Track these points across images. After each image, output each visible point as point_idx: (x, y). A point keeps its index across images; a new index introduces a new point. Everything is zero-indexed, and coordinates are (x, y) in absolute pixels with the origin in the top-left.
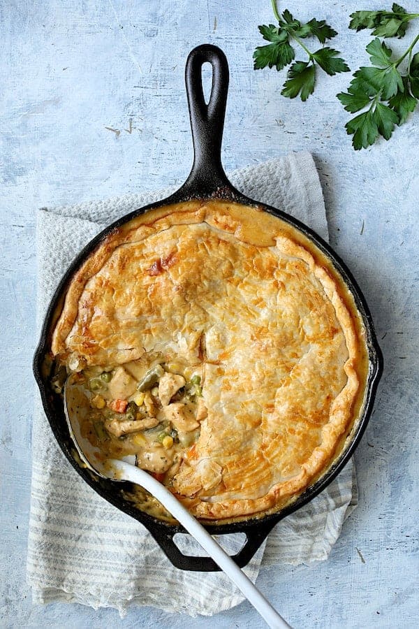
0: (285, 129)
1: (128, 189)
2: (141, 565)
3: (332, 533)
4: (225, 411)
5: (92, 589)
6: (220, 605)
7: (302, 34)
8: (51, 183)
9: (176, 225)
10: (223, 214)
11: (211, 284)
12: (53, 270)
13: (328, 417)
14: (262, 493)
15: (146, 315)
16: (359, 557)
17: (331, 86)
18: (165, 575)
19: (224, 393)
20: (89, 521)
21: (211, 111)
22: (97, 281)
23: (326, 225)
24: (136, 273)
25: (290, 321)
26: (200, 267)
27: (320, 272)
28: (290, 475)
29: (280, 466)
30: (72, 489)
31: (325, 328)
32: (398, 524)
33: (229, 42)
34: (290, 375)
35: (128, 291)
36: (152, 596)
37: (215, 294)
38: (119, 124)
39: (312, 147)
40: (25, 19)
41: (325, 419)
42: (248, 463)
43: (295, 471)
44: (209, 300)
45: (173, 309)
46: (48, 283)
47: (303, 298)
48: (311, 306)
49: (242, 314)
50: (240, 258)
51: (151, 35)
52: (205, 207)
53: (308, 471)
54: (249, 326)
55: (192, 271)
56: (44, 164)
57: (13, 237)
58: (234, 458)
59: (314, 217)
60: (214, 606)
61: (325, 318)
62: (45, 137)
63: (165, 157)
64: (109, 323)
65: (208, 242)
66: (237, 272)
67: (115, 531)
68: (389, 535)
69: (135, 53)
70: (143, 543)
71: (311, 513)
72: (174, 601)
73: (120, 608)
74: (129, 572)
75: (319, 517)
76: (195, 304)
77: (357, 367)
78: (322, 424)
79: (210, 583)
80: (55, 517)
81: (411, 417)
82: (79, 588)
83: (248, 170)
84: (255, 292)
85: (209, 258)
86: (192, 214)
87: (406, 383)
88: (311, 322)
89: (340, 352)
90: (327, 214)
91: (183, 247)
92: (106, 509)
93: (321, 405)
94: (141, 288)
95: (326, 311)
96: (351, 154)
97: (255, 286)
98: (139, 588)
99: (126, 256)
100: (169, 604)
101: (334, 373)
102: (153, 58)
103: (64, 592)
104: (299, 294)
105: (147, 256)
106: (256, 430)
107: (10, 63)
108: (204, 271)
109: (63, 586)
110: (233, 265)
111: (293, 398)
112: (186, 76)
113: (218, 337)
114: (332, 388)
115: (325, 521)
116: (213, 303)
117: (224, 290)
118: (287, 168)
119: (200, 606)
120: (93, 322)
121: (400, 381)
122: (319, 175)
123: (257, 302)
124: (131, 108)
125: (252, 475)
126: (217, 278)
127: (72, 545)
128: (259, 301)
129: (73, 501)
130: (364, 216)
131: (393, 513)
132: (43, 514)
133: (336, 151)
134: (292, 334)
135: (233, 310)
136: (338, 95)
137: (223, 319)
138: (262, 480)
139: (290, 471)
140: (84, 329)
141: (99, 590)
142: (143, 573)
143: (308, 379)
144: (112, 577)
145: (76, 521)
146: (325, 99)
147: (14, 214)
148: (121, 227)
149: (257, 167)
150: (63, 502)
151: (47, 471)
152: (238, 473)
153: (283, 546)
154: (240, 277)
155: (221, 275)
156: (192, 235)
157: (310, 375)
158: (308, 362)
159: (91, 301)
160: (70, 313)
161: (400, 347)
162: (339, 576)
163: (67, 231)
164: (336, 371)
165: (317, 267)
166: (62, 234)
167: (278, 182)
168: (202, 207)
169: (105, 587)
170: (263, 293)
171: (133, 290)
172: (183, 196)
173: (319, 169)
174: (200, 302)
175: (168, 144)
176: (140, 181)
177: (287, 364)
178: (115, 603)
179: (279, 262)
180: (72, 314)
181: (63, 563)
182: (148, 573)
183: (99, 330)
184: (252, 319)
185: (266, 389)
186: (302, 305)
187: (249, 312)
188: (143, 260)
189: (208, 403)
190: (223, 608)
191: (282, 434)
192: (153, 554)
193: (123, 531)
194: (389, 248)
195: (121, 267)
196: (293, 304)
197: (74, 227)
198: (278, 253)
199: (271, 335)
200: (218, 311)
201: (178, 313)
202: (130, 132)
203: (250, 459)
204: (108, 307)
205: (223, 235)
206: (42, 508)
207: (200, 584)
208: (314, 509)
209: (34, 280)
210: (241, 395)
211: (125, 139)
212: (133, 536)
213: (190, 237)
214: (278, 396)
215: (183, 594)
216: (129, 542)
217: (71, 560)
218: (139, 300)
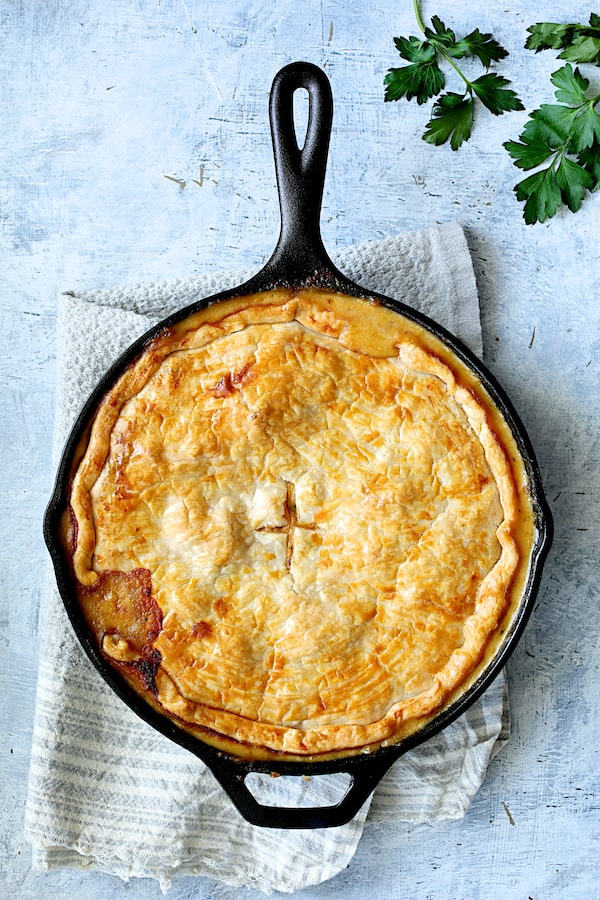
0: (427, 190)
1: (193, 266)
2: (192, 816)
3: (471, 780)
4: (323, 597)
5: (120, 851)
6: (305, 878)
7: (456, 52)
8: (82, 253)
9: (255, 324)
10: (323, 309)
11: (305, 410)
12: (80, 383)
13: (473, 605)
14: (377, 716)
15: (208, 455)
16: (506, 815)
17: (495, 130)
18: (226, 832)
19: (322, 570)
20: (119, 751)
21: (306, 158)
22: (139, 405)
23: (480, 332)
24: (193, 394)
25: (418, 465)
26: (289, 386)
27: (462, 395)
28: (417, 690)
29: (402, 677)
30: (94, 703)
31: (470, 476)
32: (565, 770)
33: (350, 59)
34: (419, 545)
35: (182, 419)
36: (208, 862)
37: (309, 425)
38: (184, 172)
39: (464, 217)
40: (54, 13)
41: (469, 609)
42: (356, 672)
43: (424, 684)
44: (300, 434)
45: (247, 446)
46: (71, 401)
47: (437, 433)
48: (450, 444)
49: (349, 455)
50: (347, 374)
51: (237, 44)
52: (296, 299)
53: (444, 684)
54: (359, 473)
55: (276, 391)
56: (73, 225)
57: (24, 329)
58: (337, 664)
59: (463, 320)
60: (296, 879)
61: (470, 462)
62: (76, 186)
63: (250, 222)
64: (154, 465)
65: (300, 350)
66: (341, 394)
67: (155, 767)
68: (551, 785)
69: (212, 69)
70: (197, 784)
71: (441, 749)
72: (238, 870)
73: (162, 879)
74: (175, 826)
75: (452, 755)
76: (281, 439)
77: (514, 534)
78: (464, 615)
79: (291, 844)
80: (69, 742)
81: (591, 616)
82: (101, 848)
83: (369, 247)
84: (369, 424)
85: (302, 373)
86: (278, 308)
87: (586, 566)
88: (449, 467)
89: (492, 511)
90: (482, 316)
91: (264, 356)
92: (143, 734)
93: (463, 589)
94: (201, 416)
95: (472, 451)
96: (520, 231)
97: (368, 415)
98: (189, 850)
99: (181, 369)
100: (230, 873)
101: (483, 542)
102: (239, 77)
103: (79, 854)
104: (432, 426)
105: (212, 369)
106: (369, 624)
107: (29, 77)
108: (293, 392)
109: (77, 844)
110: (337, 384)
111: (424, 578)
112: (270, 108)
113: (314, 489)
114: (480, 563)
115: (461, 762)
116: (307, 439)
117: (323, 420)
118: (427, 247)
119: (276, 877)
120: (131, 464)
121: (577, 563)
122: (473, 259)
123: (370, 438)
124: (202, 149)
125: (363, 690)
126: (313, 402)
127: (92, 786)
128: (374, 437)
129: (97, 721)
130: (535, 322)
131: (559, 755)
132: (52, 738)
133: (498, 225)
134: (421, 485)
135: (336, 450)
136: (505, 144)
137: (321, 462)
138: (377, 698)
139: (418, 683)
140: (118, 473)
141: (131, 852)
142: (195, 827)
143: (445, 550)
144: (150, 833)
145: (99, 750)
146: (487, 149)
147: (27, 297)
148: (175, 327)
149: (382, 244)
150: (81, 721)
151: (61, 675)
152: (343, 687)
153: (400, 795)
154: (346, 402)
155: (319, 397)
156: (276, 339)
157: (448, 545)
158: (444, 526)
159: (129, 434)
160: (98, 450)
161: (579, 513)
162: (476, 843)
163: (101, 326)
164: (486, 539)
165: (458, 387)
166: (94, 331)
167: (411, 267)
168: (292, 298)
169: (140, 848)
170: (380, 424)
171: (190, 417)
172: (264, 283)
173: (473, 250)
174: (287, 436)
175: (254, 204)
176: (211, 256)
177: (414, 529)
178: (154, 872)
179: (403, 380)
180: (101, 453)
181: (79, 811)
182: (203, 828)
183: (139, 475)
184: (363, 463)
185: (383, 565)
186: (436, 442)
187: (359, 452)
188: (205, 374)
189: (299, 586)
190: (309, 882)
191: (406, 630)
192: (210, 800)
193: (167, 767)
194: (570, 369)
195: (173, 385)
196: (423, 441)
197: (112, 322)
198: (402, 367)
199: (392, 486)
200: (314, 452)
201: (255, 452)
202: (201, 185)
203: (359, 667)
204: (153, 443)
205: (322, 340)
206: (51, 729)
207: (277, 846)
208: (446, 743)
209: (52, 393)
210: (346, 573)
211: (191, 195)
212: (182, 775)
213: (274, 342)
214: (401, 575)
215: (252, 860)
216: (177, 783)
217: (90, 807)
218: (199, 432)
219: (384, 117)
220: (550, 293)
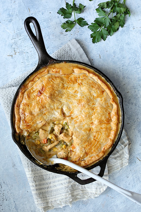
0: (64, 34)
1: (22, 72)
2: (70, 188)
3: (127, 156)
4: (78, 130)
5: (58, 202)
6: (100, 192)
9: (41, 77)
10: (54, 68)
11: (59, 92)
12: (8, 107)
13: (111, 119)
14: (100, 151)
15: (42, 109)
16: (138, 160)
18: (79, 189)
19: (76, 125)
20: (49, 181)
21: (38, 38)
22: (23, 105)
23: (88, 60)
24: (34, 98)
25: (88, 94)
26: (53, 88)
27: (91, 75)
28: (106, 142)
29: (102, 141)
30: (40, 173)
31: (100, 92)
33: (36, 14)
34: (94, 111)
35: (33, 104)
36: (78, 197)
37: (61, 95)
38: (11, 53)
39: (74, 37)
41: (111, 121)
43: (107, 140)
44: (60, 97)
45: (50, 104)
46: (8, 111)
47: (89, 85)
48: (93, 87)
49: (72, 97)
50: (65, 80)
51: (10, 21)
52: (47, 69)
53: (111, 139)
54: (76, 100)
55: (51, 90)
58: (87, 143)
59: (83, 59)
60: (98, 192)
61: (98, 89)
63: (30, 58)
64: (31, 116)
65: (53, 79)
66: (65, 85)
67: (59, 181)
69: (8, 29)
70: (69, 181)
71: (118, 152)
72: (85, 196)
73: (69, 205)
74: (68, 192)
75: (121, 152)
77: (114, 100)
78: (110, 122)
79: (94, 186)
80: (38, 184)
81: (138, 110)
82: (54, 203)
83: (57, 52)
84: (73, 89)
85: (55, 84)
86: (44, 72)
87: (132, 100)
88: (94, 92)
89: (107, 97)
90: (87, 56)
91: (45, 83)
92: (53, 175)
93: (107, 117)
94: (37, 102)
95: (98, 86)
97: (72, 87)
98: (73, 196)
99: (29, 93)
100: (84, 197)
102: (14, 28)
103: (50, 206)
104: (87, 84)
105: (35, 91)
106: (90, 132)
108: (55, 89)
109: (49, 204)
110: (63, 83)
111: (98, 118)
112: (26, 30)
113: (67, 108)
114: (109, 110)
115: (123, 153)
116: (62, 98)
117: (64, 92)
118: (69, 46)
119: (94, 194)
120: (26, 118)
121: (130, 100)
122: (80, 45)
123: (75, 92)
124: (13, 46)
125: (94, 147)
126: (60, 89)
127: (47, 191)
129: (42, 177)
130: (99, 52)
132: (34, 184)
133: (82, 35)
134: (90, 98)
135: (69, 97)
137: (67, 101)
138: (98, 147)
139: (106, 141)
140: (24, 121)
142: (72, 191)
144: (63, 196)
145: (45, 182)
148: (24, 85)
149: (59, 50)
150: (39, 178)
151: (30, 170)
152: (90, 148)
153: (113, 166)
154: (67, 86)
155: (61, 88)
156: (47, 79)
157: (100, 109)
158: (98, 105)
159: (23, 112)
160: (18, 118)
161: (126, 89)
162: (134, 168)
163: (7, 93)
164: (108, 104)
165: (90, 74)
166: (6, 94)
167: (68, 52)
168: (46, 69)
169: (62, 200)
170: (76, 88)
171: (35, 103)
172: (39, 67)
173: (79, 43)
174: (57, 99)
175: (29, 53)
176: (24, 68)
177: (92, 108)
178: (67, 204)
179: (77, 77)
180: (19, 118)
181: (46, 197)
182: (74, 190)
183: (29, 120)
184: (76, 98)
185: (88, 118)
186: (89, 87)
187: (74, 96)
188: (34, 92)
189: (72, 130)
190: (101, 192)
191: (99, 130)
192: (73, 183)
193: (61, 180)
194: (111, 59)
195: (28, 97)
196: (87, 88)
197: (9, 91)
198: (76, 74)
199: (84, 101)
200: (64, 100)
201: (52, 105)
202: (16, 54)
203: (92, 142)
204: (29, 111)
205: (56, 75)
206: (33, 182)
207: (91, 187)
208: (118, 150)
209: (3, 112)
210: (81, 123)
211: (15, 57)
212: (65, 180)
213: (46, 80)
214: (93, 119)
215: (88, 193)
216: (64, 183)
217: (48, 195)
218: (38, 105)
219: (48, 23)
220: (99, 45)
